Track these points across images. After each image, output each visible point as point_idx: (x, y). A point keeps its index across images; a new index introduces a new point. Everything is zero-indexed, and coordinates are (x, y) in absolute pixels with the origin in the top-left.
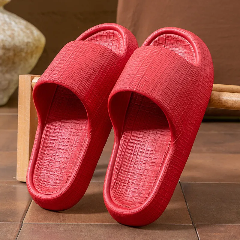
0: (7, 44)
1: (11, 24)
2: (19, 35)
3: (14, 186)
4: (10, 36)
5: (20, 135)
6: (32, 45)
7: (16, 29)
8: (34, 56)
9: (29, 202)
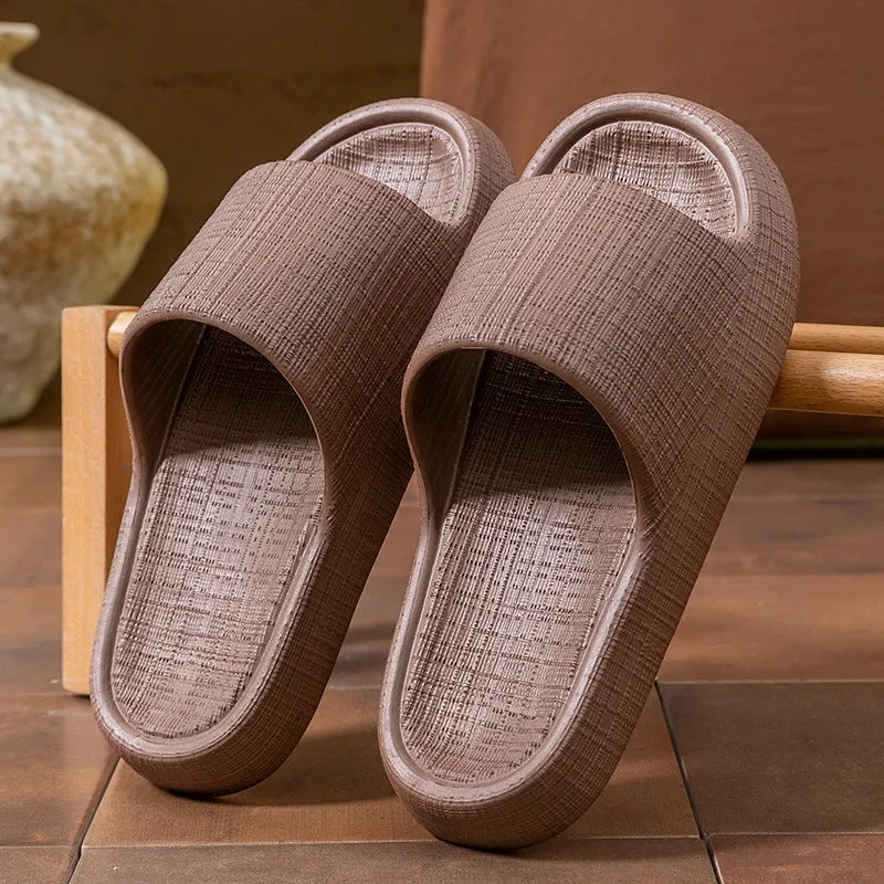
0: (25, 196)
1: (38, 122)
2: (69, 163)
3: (52, 713)
4: (36, 169)
5: (72, 526)
6: (116, 196)
7: (58, 141)
8: (127, 237)
9: (105, 772)
